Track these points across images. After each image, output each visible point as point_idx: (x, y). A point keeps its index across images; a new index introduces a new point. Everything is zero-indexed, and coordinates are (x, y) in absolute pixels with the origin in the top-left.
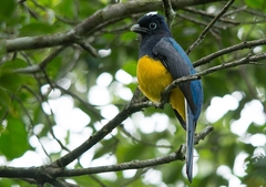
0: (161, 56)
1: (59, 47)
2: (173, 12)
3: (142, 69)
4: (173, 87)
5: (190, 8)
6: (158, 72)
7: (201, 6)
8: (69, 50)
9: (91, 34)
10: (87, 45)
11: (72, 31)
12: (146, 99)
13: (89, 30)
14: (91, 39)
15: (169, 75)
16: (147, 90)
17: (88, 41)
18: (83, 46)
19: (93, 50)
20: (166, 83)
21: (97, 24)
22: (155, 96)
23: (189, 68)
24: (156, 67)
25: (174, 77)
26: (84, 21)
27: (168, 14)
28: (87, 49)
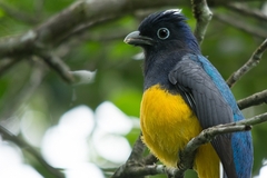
1: (6, 61)
2: (208, 11)
3: (149, 109)
4: (201, 142)
5: (238, 6)
6: (176, 114)
7: (257, 3)
9: (65, 41)
10: (56, 59)
11: (31, 35)
12: (154, 160)
13: (59, 34)
14: (63, 50)
15: (195, 120)
16: (156, 145)
18: (48, 61)
19: (66, 69)
20: (189, 135)
21: (74, 24)
23: (231, 110)
24: (174, 106)
25: (204, 126)
26: (52, 19)
27: (198, 15)
28: (56, 68)
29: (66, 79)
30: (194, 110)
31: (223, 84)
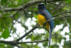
0: (44, 14)
1: (18, 11)
2: (47, 3)
3: (39, 18)
4: (46, 22)
5: (52, 2)
7: (54, 2)
8: (21, 12)
9: (27, 8)
10: (25, 11)
11: (22, 7)
12: (39, 25)
13: (26, 7)
14: (26, 9)
16: (40, 23)
17: (26, 10)
18: (24, 11)
19: (27, 12)
20: (45, 21)
21: (28, 5)
22: (42, 24)
26: (25, 5)
27: (46, 4)
28: (25, 12)
29: (27, 13)
30: (45, 18)
31: (49, 14)
